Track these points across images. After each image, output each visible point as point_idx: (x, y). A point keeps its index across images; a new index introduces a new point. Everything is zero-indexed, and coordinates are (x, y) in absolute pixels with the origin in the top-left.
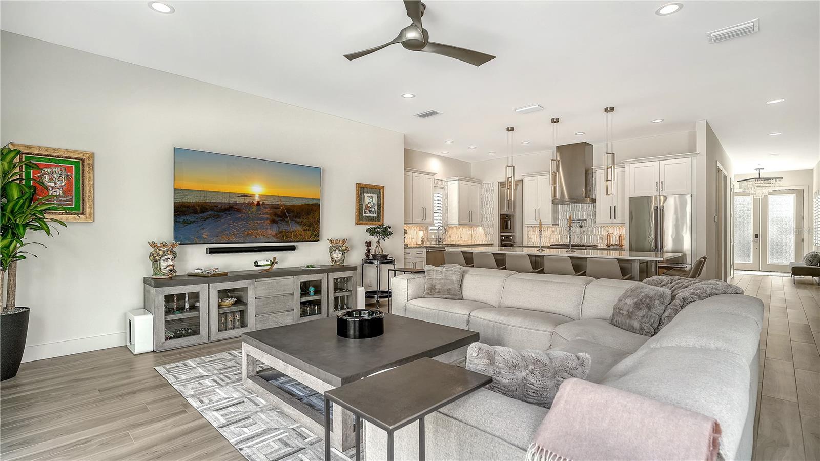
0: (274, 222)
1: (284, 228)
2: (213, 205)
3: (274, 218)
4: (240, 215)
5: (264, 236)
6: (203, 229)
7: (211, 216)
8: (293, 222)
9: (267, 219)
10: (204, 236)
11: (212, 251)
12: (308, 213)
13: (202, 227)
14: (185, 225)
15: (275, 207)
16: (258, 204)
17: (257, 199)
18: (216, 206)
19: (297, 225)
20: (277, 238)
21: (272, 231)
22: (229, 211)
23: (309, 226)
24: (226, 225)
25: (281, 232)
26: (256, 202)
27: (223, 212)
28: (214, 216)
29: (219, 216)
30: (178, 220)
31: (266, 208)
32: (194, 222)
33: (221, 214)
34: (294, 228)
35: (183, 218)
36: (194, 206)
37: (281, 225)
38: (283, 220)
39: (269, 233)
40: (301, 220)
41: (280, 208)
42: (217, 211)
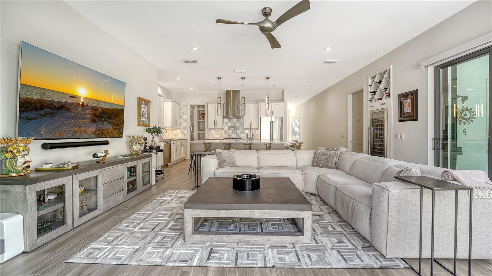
0: (93, 121)
1: (100, 126)
2: (49, 103)
3: (94, 118)
4: (69, 114)
5: (86, 133)
6: (41, 125)
7: (47, 114)
8: (107, 122)
9: (89, 118)
10: (42, 132)
11: (44, 147)
12: (117, 116)
13: (40, 124)
14: (27, 121)
15: (94, 109)
16: (83, 105)
17: (82, 100)
19: (109, 124)
20: (95, 135)
21: (92, 129)
22: (61, 109)
23: (117, 126)
24: (59, 122)
25: (98, 130)
26: (81, 104)
27: (57, 110)
28: (50, 113)
29: (54, 114)
30: (22, 116)
31: (88, 109)
32: (34, 118)
33: (55, 112)
34: (107, 127)
35: (26, 114)
36: (35, 103)
37: (98, 124)
38: (100, 120)
39: (90, 131)
40: (111, 121)
41: (98, 110)
42: (52, 109)
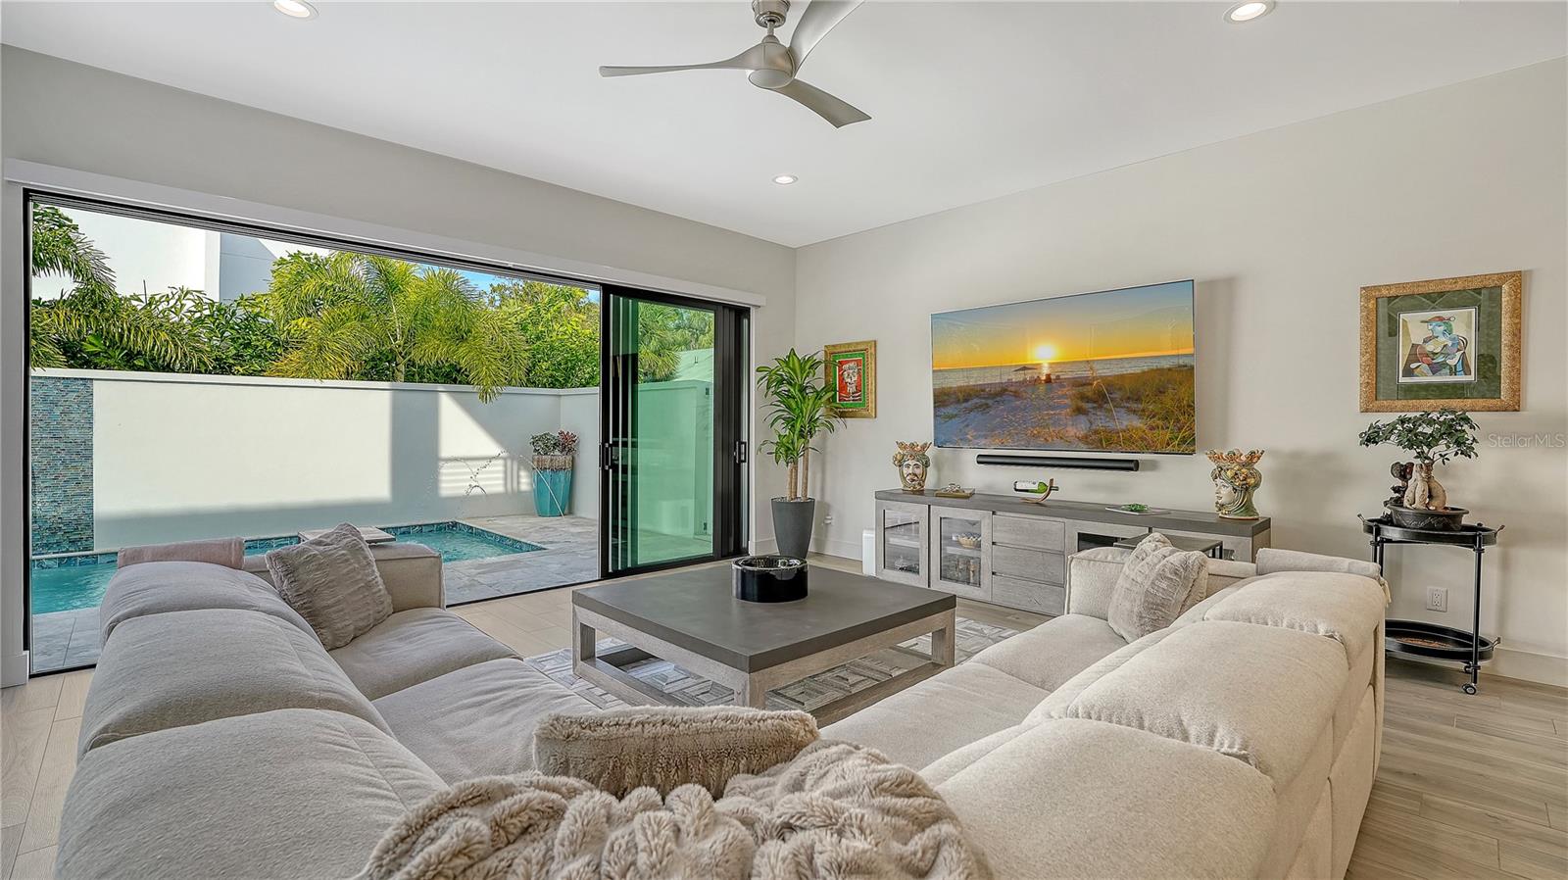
0: (1079, 411)
1: (1101, 421)
2: (979, 389)
3: (1080, 404)
4: (1018, 403)
5: (1061, 438)
6: (967, 426)
7: (976, 407)
8: (1123, 410)
10: (969, 436)
11: (983, 460)
12: (1161, 390)
13: (965, 423)
14: (947, 420)
15: (1080, 383)
16: (1048, 380)
17: (1046, 371)
18: (983, 391)
19: (1132, 416)
20: (1087, 443)
21: (1078, 428)
22: (1001, 396)
23: (1165, 419)
24: (998, 419)
25: (1096, 432)
26: (1044, 378)
27: (993, 399)
28: (981, 406)
29: (988, 406)
30: (938, 413)
31: (1064, 387)
32: (956, 416)
33: (990, 402)
34: (1125, 423)
35: (944, 411)
36: (955, 393)
37: (1094, 417)
38: (1100, 407)
39: (1072, 434)
40: (1141, 406)
41: (1091, 384)
42: (984, 398)
